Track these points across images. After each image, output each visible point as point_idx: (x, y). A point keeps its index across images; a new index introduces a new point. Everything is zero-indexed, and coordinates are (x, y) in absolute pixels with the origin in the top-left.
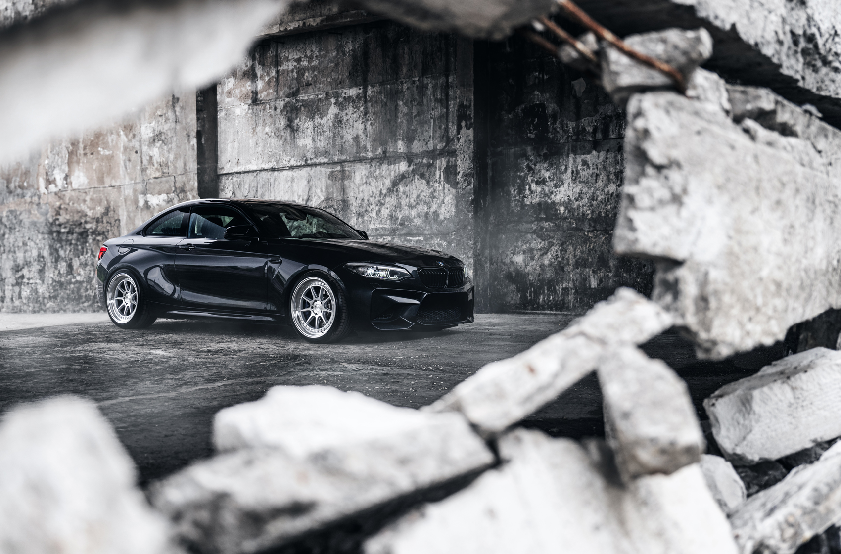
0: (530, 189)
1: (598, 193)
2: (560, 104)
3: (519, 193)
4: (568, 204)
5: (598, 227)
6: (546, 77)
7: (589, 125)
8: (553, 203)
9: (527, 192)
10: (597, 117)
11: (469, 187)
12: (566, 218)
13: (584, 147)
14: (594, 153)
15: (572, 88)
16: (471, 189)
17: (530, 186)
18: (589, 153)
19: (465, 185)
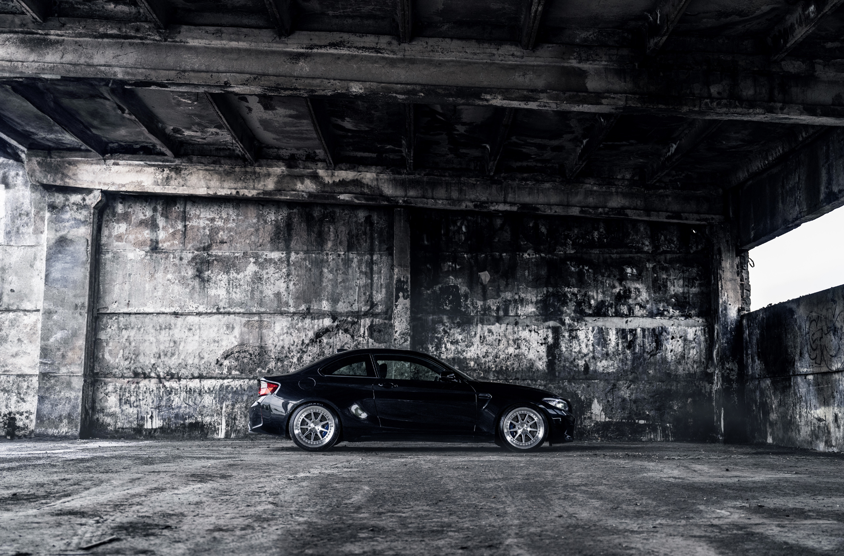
0: (445, 347)
1: (500, 353)
2: (471, 287)
3: (436, 350)
4: (477, 360)
5: (500, 377)
6: (457, 267)
7: (493, 305)
8: (465, 358)
9: (443, 349)
10: (500, 300)
11: (406, 343)
12: (475, 370)
13: (489, 320)
14: (497, 324)
15: (479, 277)
16: (407, 345)
17: (446, 345)
18: (493, 324)
19: (402, 341)
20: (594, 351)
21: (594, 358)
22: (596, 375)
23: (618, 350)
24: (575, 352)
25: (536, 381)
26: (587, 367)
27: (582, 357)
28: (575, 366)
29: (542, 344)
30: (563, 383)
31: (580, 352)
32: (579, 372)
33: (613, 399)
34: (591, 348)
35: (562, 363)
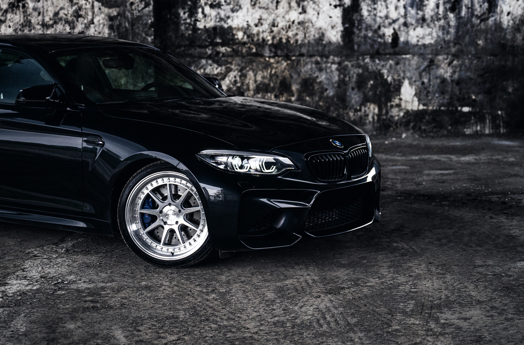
0: (203, 12)
1: (279, 20)
3: (190, 16)
4: (246, 30)
5: (279, 52)
8: (230, 28)
9: (200, 15)
11: (147, 9)
12: (244, 44)
16: (149, 11)
17: (203, 9)
19: (142, 6)
20: (405, 16)
21: (405, 24)
22: (408, 48)
23: (437, 13)
24: (381, 17)
25: (327, 57)
26: (395, 37)
27: (390, 24)
28: (380, 37)
29: (336, 6)
30: (364, 60)
31: (387, 17)
32: (385, 43)
33: (430, 80)
34: (402, 11)
35: (363, 33)
